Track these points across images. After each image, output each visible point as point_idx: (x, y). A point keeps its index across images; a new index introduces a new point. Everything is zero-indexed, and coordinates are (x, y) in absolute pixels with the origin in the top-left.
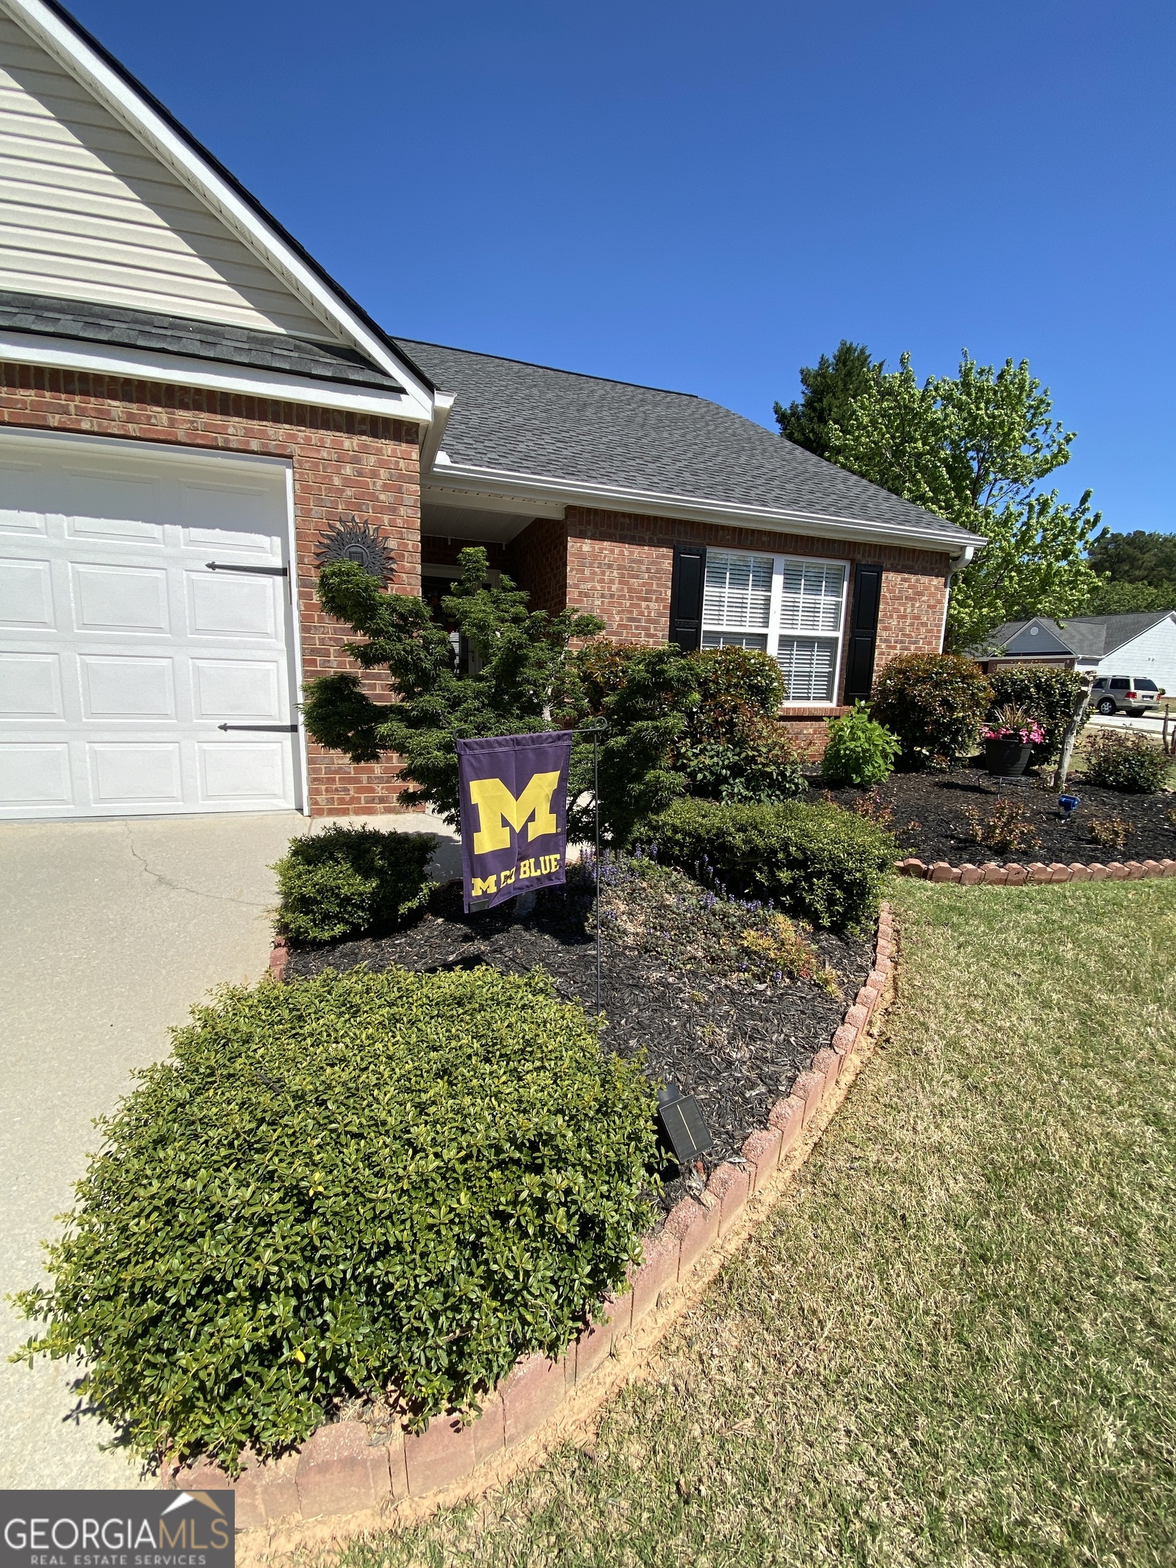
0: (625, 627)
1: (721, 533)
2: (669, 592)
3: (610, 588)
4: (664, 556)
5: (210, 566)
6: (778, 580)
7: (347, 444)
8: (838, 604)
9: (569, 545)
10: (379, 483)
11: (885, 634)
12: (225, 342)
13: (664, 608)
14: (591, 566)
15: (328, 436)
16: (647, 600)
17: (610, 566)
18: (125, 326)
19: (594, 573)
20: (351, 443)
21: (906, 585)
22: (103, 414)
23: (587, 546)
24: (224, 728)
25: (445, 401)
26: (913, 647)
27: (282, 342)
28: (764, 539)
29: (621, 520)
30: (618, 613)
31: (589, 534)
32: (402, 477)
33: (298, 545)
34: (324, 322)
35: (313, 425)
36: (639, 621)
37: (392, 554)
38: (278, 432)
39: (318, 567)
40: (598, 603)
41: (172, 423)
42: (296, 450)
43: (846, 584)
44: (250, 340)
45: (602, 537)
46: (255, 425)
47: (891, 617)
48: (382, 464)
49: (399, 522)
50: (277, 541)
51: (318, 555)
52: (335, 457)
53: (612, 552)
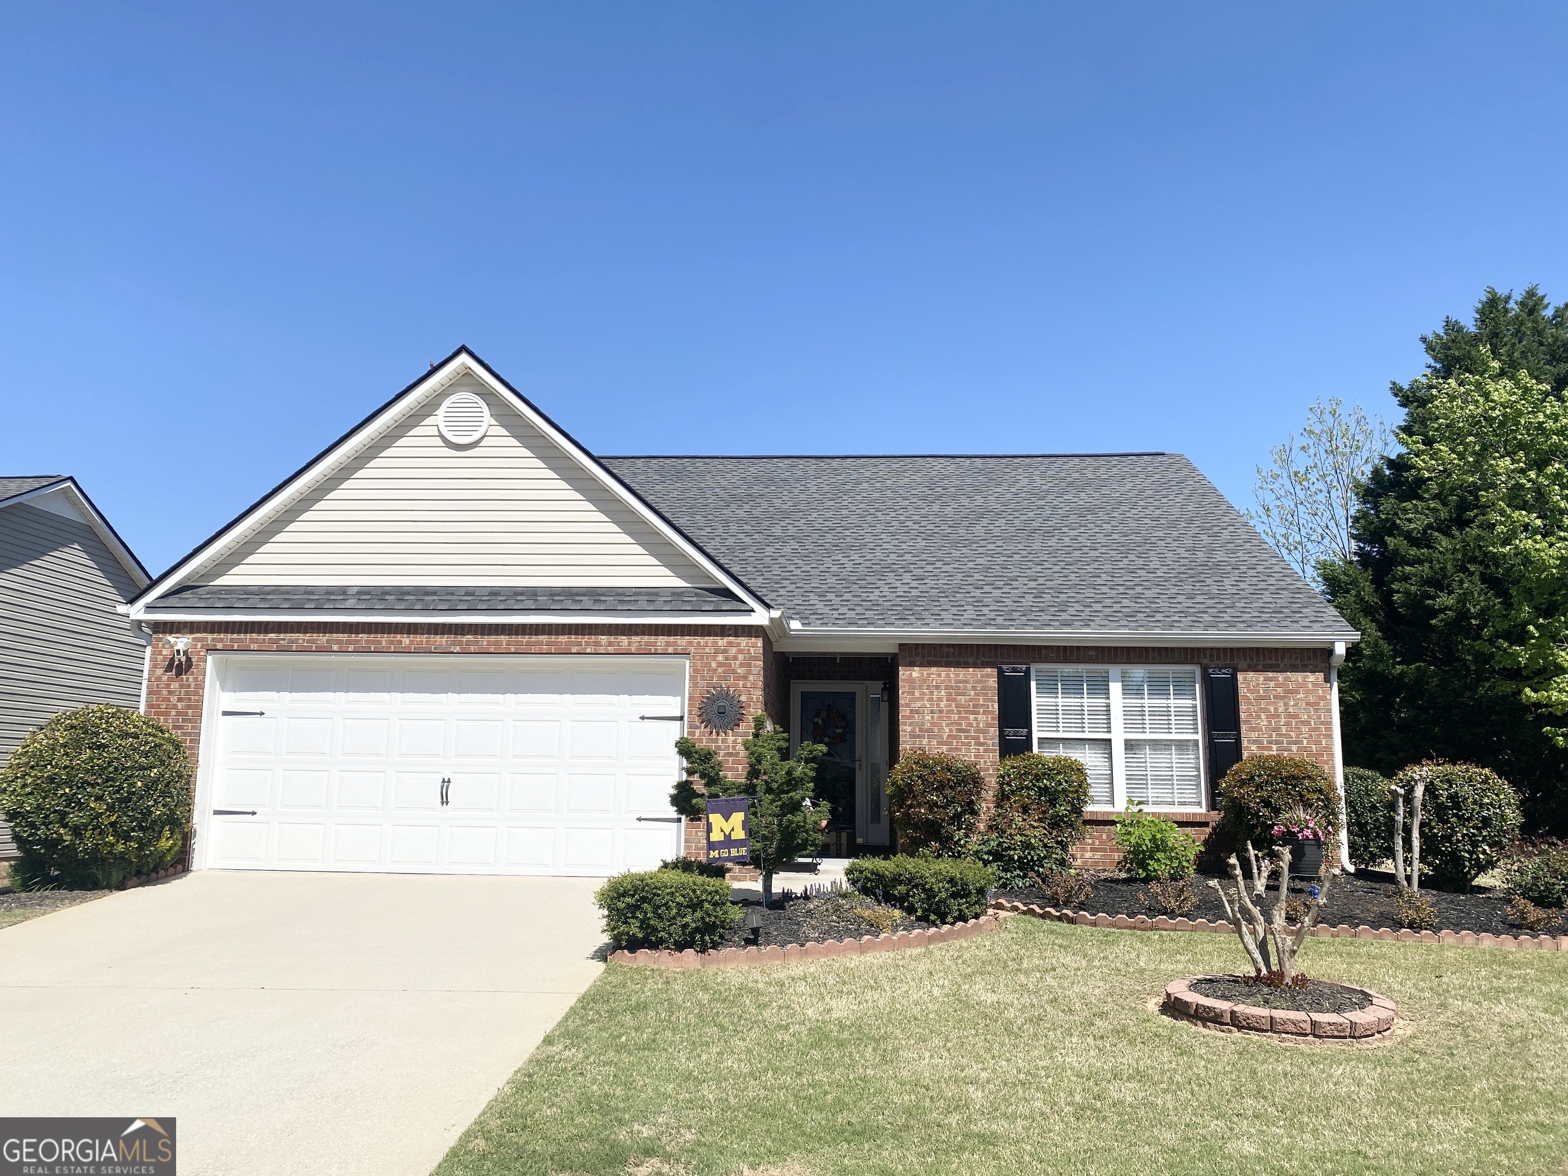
0: (955, 737)
1: (1044, 652)
2: (996, 706)
3: (938, 705)
4: (988, 676)
5: (641, 718)
6: (1115, 688)
7: (720, 643)
8: (1195, 706)
9: (901, 673)
10: (738, 662)
11: (1254, 735)
12: (660, 599)
13: (992, 719)
14: (921, 687)
15: (710, 639)
16: (974, 713)
17: (937, 687)
18: (612, 598)
19: (924, 694)
20: (722, 642)
21: (1272, 684)
22: (597, 644)
23: (916, 672)
24: (639, 819)
25: (776, 614)
26: (1294, 748)
27: (688, 592)
28: (1091, 653)
29: (947, 650)
30: (948, 725)
31: (918, 663)
32: (751, 658)
33: (689, 704)
34: (710, 577)
35: (703, 635)
36: (968, 731)
37: (743, 705)
38: (682, 641)
39: (699, 716)
40: (928, 718)
41: (630, 644)
42: (692, 650)
43: (1197, 686)
44: (673, 594)
45: (931, 664)
46: (672, 639)
47: (1259, 717)
48: (740, 651)
49: (749, 685)
50: (679, 698)
51: (700, 709)
52: (713, 651)
53: (939, 675)
